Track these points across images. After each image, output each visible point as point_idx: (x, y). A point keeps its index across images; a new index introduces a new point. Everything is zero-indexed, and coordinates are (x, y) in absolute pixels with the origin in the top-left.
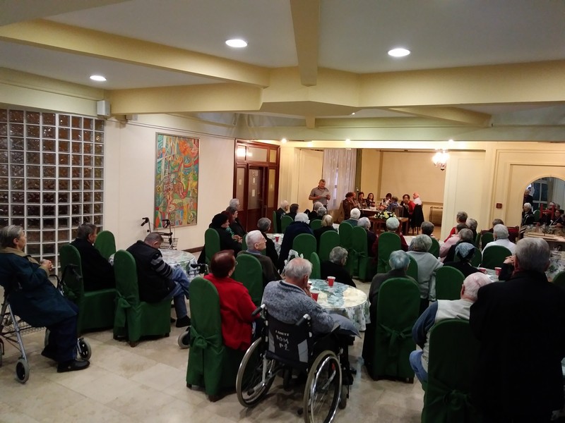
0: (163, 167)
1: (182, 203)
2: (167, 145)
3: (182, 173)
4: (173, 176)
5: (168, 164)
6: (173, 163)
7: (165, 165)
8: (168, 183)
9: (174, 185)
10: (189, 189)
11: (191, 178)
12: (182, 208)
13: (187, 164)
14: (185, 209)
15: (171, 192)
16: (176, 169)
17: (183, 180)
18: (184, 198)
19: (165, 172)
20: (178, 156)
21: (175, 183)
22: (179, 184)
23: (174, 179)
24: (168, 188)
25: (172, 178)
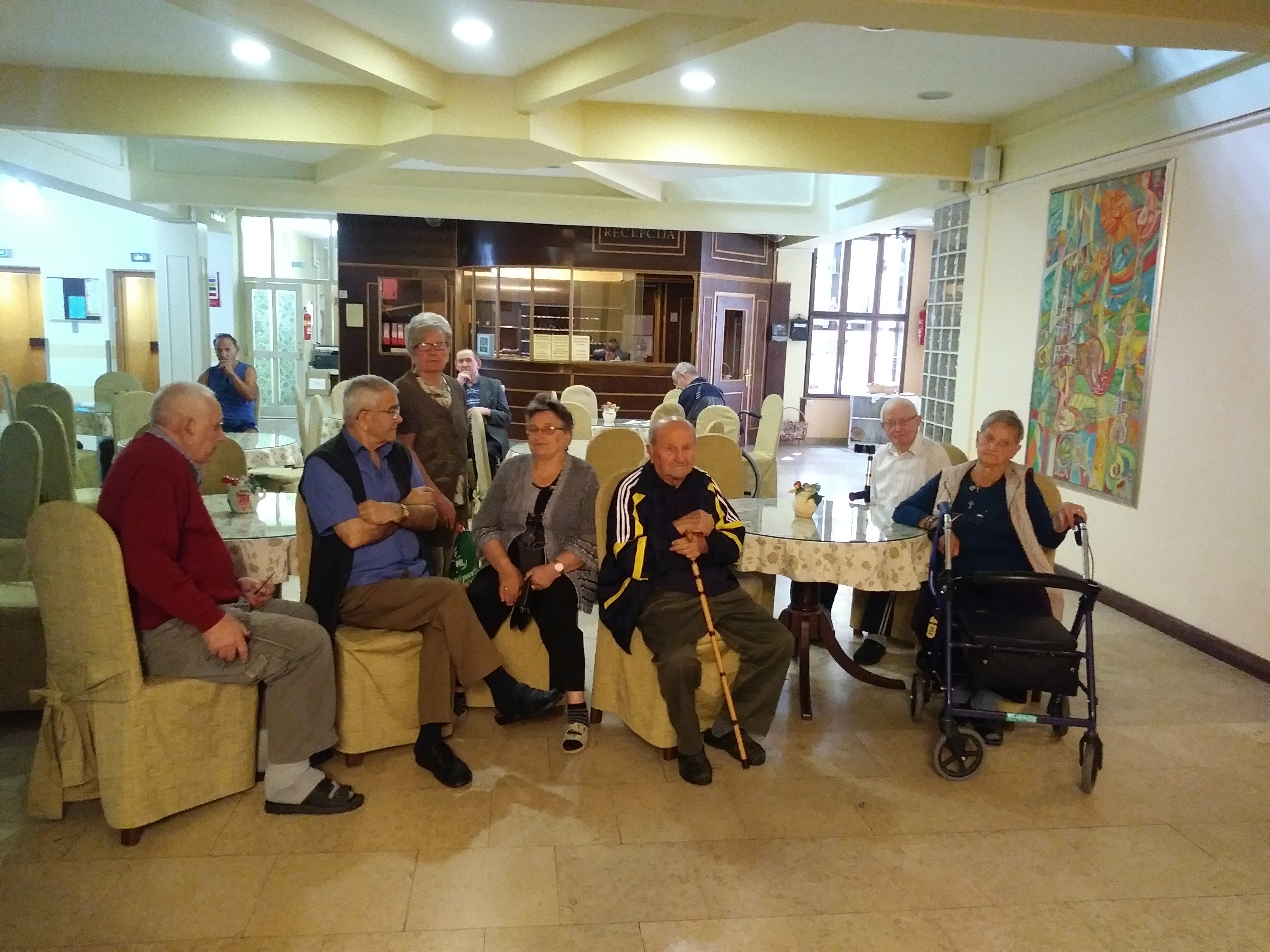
0: (1056, 292)
1: (1094, 410)
2: (1071, 218)
3: (1103, 303)
4: (1078, 318)
5: (1069, 277)
6: (1080, 276)
7: (1063, 283)
8: (1065, 341)
9: (1079, 346)
10: (1120, 364)
11: (1128, 323)
12: (1092, 427)
13: (1120, 273)
14: (1101, 433)
15: (1069, 370)
16: (1088, 293)
17: (1104, 330)
18: (1101, 394)
19: (1060, 306)
20: (1097, 247)
21: (1081, 341)
22: (1091, 344)
23: (1080, 327)
24: (1064, 355)
25: (1075, 323)
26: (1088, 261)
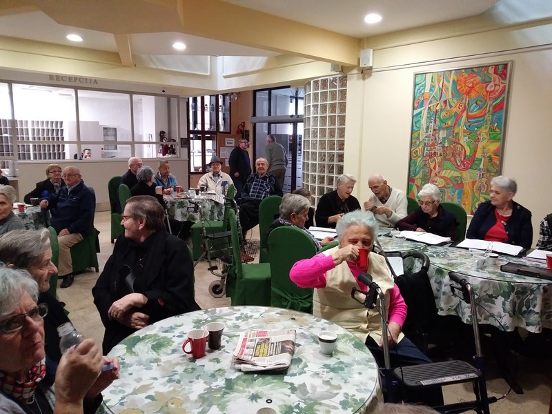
0: (424, 121)
2: (432, 87)
3: (462, 127)
4: (442, 134)
5: (434, 115)
6: (443, 114)
7: (429, 118)
8: (433, 145)
9: (444, 147)
10: (479, 155)
11: (484, 136)
12: (459, 185)
13: (474, 110)
14: (467, 188)
15: (438, 159)
16: (450, 123)
17: (464, 140)
18: (466, 169)
19: (428, 128)
20: (455, 101)
21: (446, 145)
22: (455, 147)
23: (444, 139)
24: (433, 152)
25: (440, 136)
26: (448, 107)
